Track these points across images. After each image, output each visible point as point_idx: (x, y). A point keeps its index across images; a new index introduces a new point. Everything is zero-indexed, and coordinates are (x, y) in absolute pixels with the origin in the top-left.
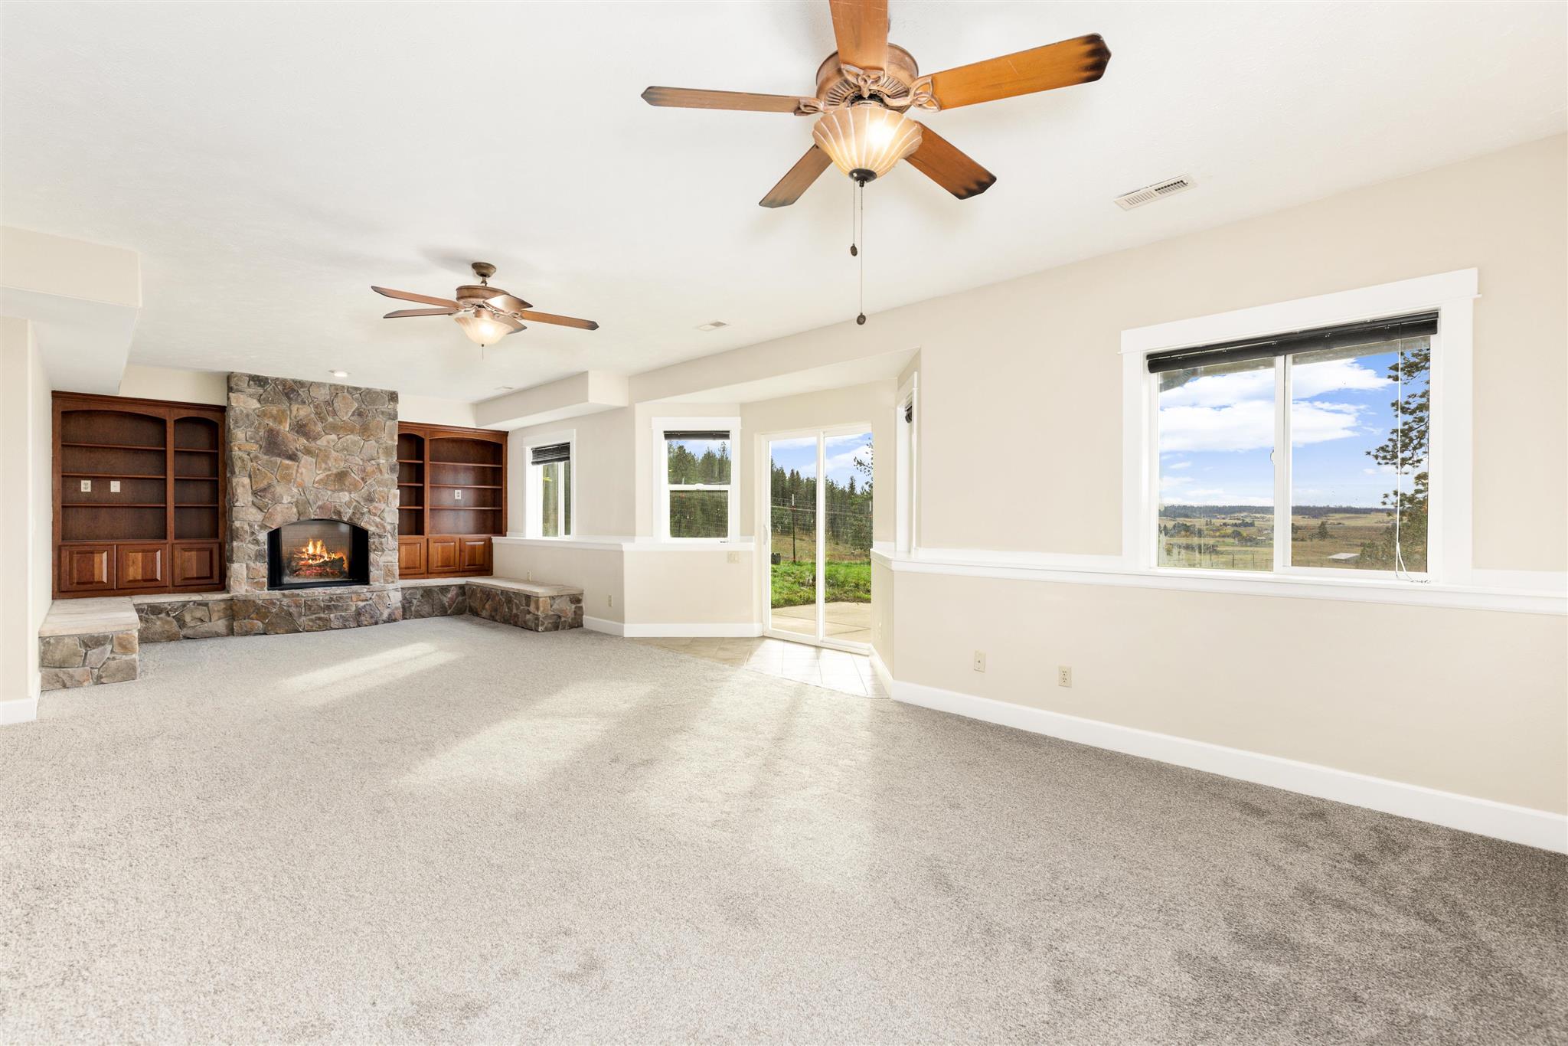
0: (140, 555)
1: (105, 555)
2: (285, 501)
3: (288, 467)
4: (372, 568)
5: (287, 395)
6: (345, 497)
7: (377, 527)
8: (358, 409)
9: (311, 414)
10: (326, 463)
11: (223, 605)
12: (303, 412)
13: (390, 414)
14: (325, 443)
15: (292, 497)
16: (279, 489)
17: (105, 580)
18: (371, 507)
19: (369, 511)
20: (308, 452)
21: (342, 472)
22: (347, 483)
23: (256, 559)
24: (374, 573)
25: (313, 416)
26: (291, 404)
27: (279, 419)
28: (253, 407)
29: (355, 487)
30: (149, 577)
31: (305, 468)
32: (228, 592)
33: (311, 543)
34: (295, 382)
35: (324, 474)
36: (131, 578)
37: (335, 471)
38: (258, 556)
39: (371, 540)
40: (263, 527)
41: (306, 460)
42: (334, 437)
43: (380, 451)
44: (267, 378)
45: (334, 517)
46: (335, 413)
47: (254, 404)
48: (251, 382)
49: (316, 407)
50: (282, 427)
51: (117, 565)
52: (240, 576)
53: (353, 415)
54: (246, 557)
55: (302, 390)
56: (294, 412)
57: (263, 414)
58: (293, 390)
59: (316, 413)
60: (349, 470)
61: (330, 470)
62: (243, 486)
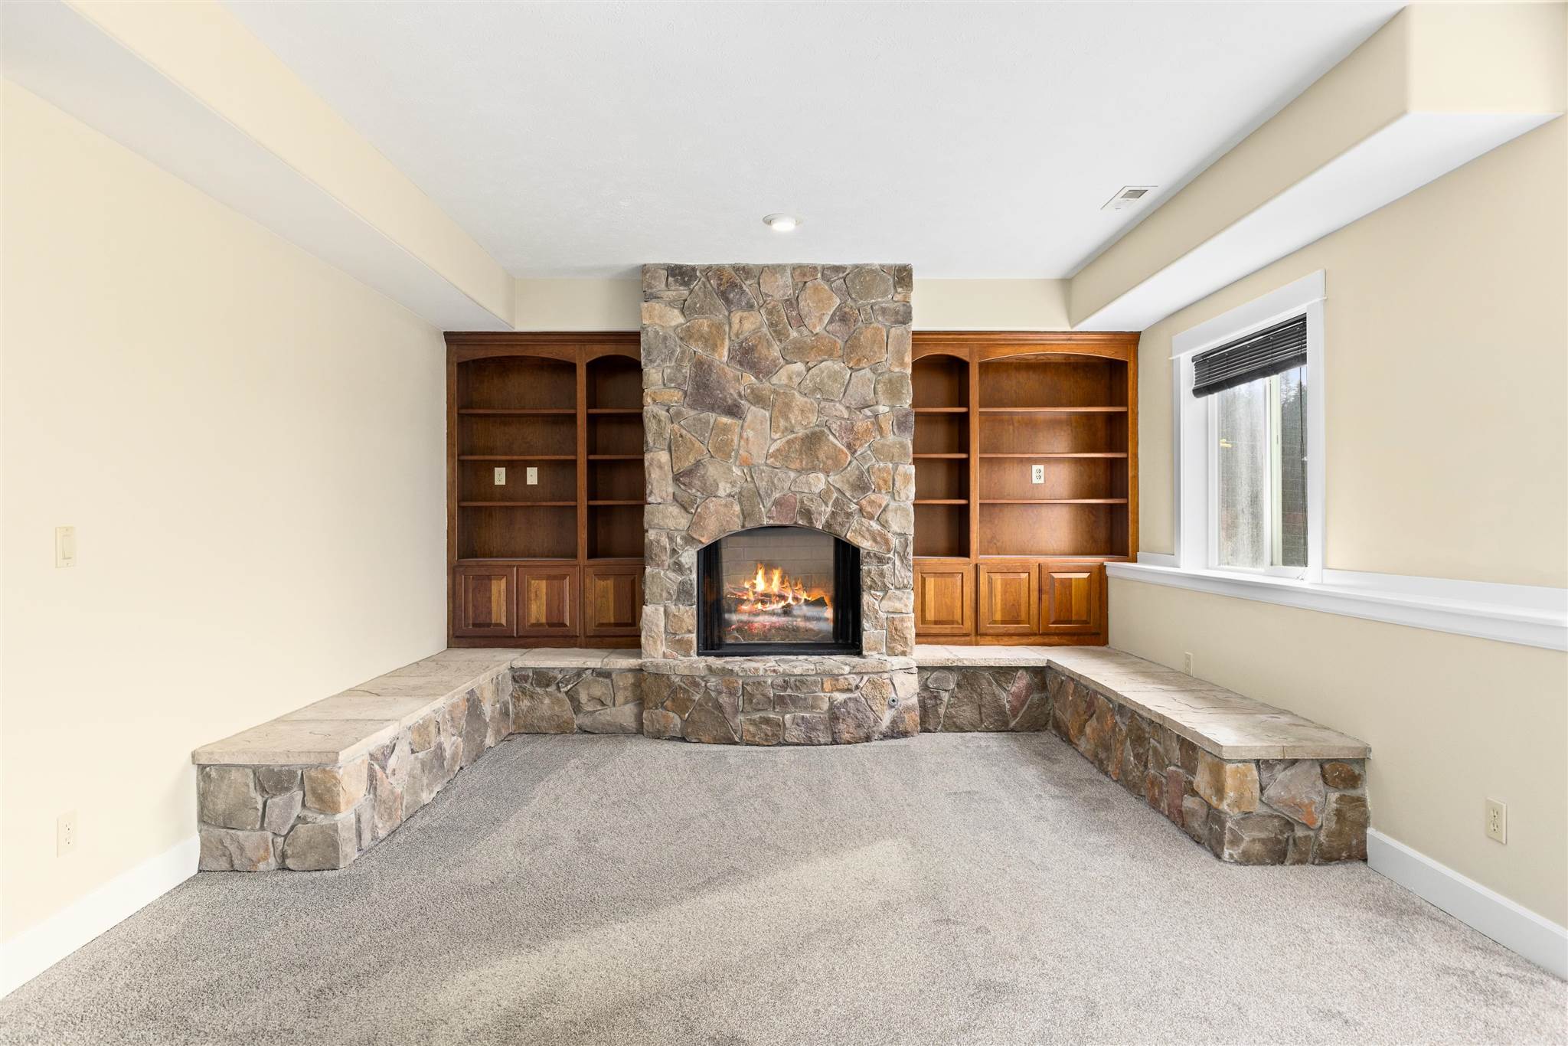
0: (543, 584)
1: (503, 582)
2: (721, 493)
3: (726, 429)
4: (866, 624)
5: (724, 295)
6: (818, 482)
7: (875, 540)
8: (839, 308)
9: (761, 326)
10: (787, 419)
11: (630, 679)
12: (749, 323)
13: (897, 313)
14: (784, 381)
15: (733, 484)
16: (712, 471)
17: (504, 621)
18: (864, 502)
19: (861, 510)
20: (758, 399)
21: (814, 434)
22: (822, 456)
23: (678, 599)
24: (870, 633)
25: (765, 330)
26: (730, 312)
27: (711, 342)
28: (673, 324)
29: (835, 464)
30: (555, 621)
31: (753, 429)
32: (639, 656)
33: (761, 573)
34: (737, 269)
35: (784, 440)
36: (533, 621)
37: (801, 432)
38: (683, 593)
39: (864, 568)
40: (689, 540)
41: (755, 413)
42: (799, 367)
43: (880, 387)
44: (694, 269)
45: (800, 522)
46: (801, 321)
47: (676, 318)
48: (671, 279)
49: (770, 313)
50: (716, 356)
51: (518, 599)
52: (654, 628)
53: (831, 321)
54: (665, 594)
55: (748, 282)
56: (736, 326)
57: (687, 335)
58: (733, 285)
59: (771, 325)
60: (826, 431)
61: (792, 432)
62: (661, 467)
